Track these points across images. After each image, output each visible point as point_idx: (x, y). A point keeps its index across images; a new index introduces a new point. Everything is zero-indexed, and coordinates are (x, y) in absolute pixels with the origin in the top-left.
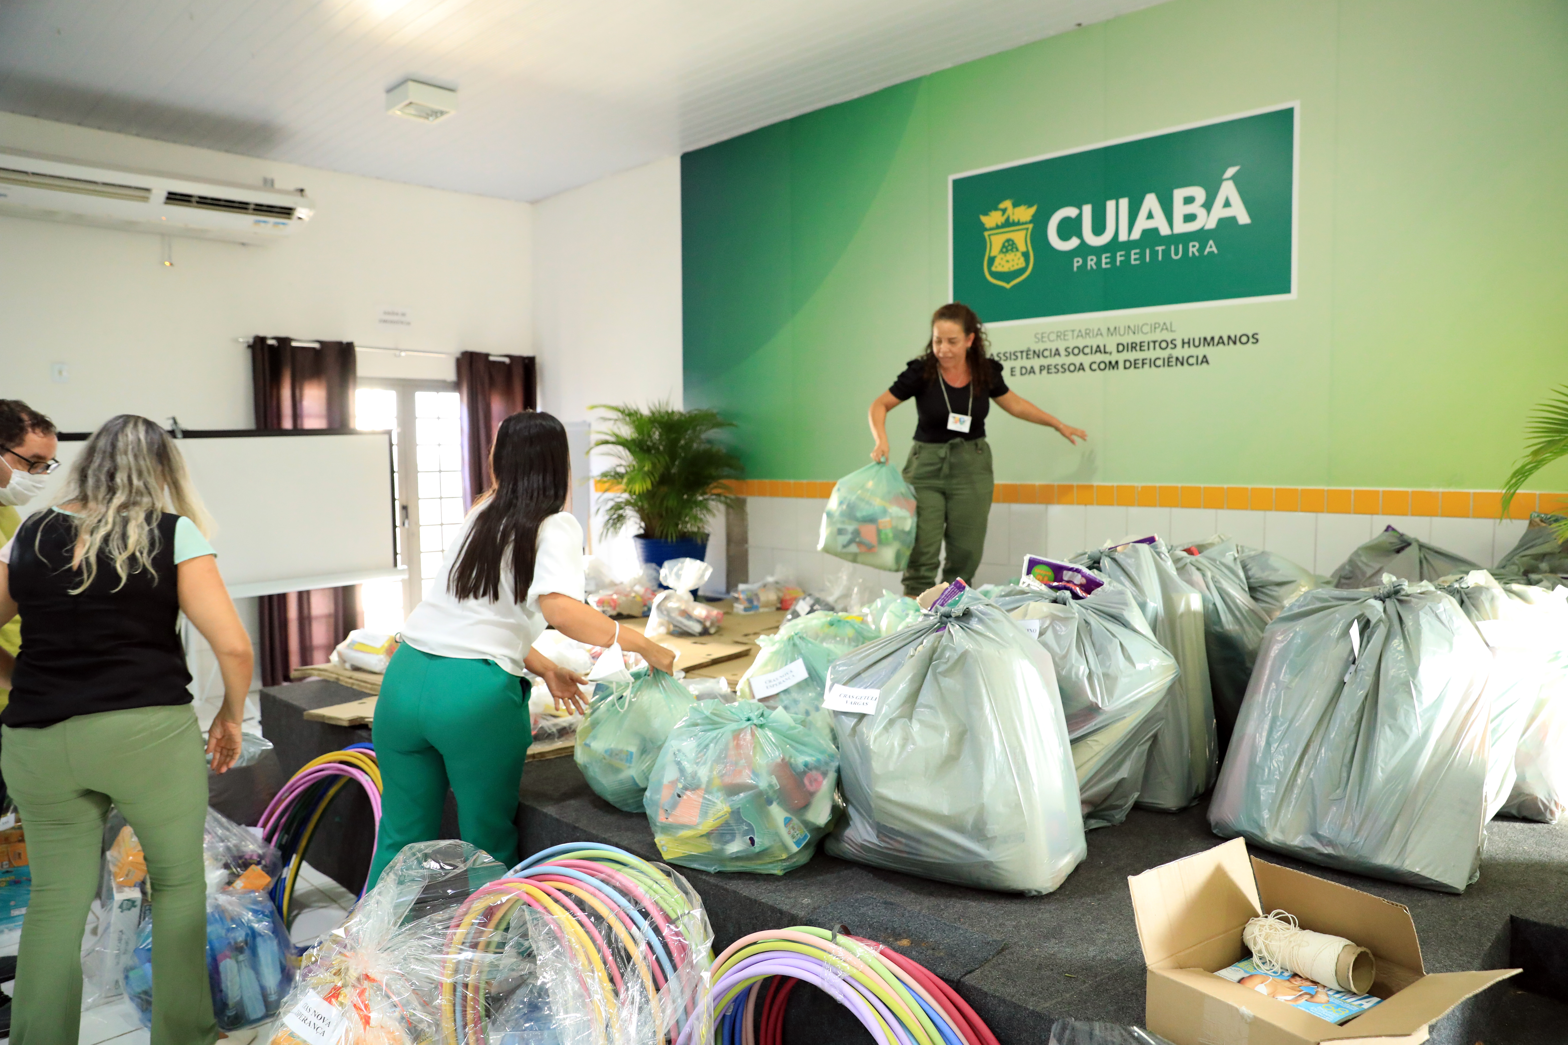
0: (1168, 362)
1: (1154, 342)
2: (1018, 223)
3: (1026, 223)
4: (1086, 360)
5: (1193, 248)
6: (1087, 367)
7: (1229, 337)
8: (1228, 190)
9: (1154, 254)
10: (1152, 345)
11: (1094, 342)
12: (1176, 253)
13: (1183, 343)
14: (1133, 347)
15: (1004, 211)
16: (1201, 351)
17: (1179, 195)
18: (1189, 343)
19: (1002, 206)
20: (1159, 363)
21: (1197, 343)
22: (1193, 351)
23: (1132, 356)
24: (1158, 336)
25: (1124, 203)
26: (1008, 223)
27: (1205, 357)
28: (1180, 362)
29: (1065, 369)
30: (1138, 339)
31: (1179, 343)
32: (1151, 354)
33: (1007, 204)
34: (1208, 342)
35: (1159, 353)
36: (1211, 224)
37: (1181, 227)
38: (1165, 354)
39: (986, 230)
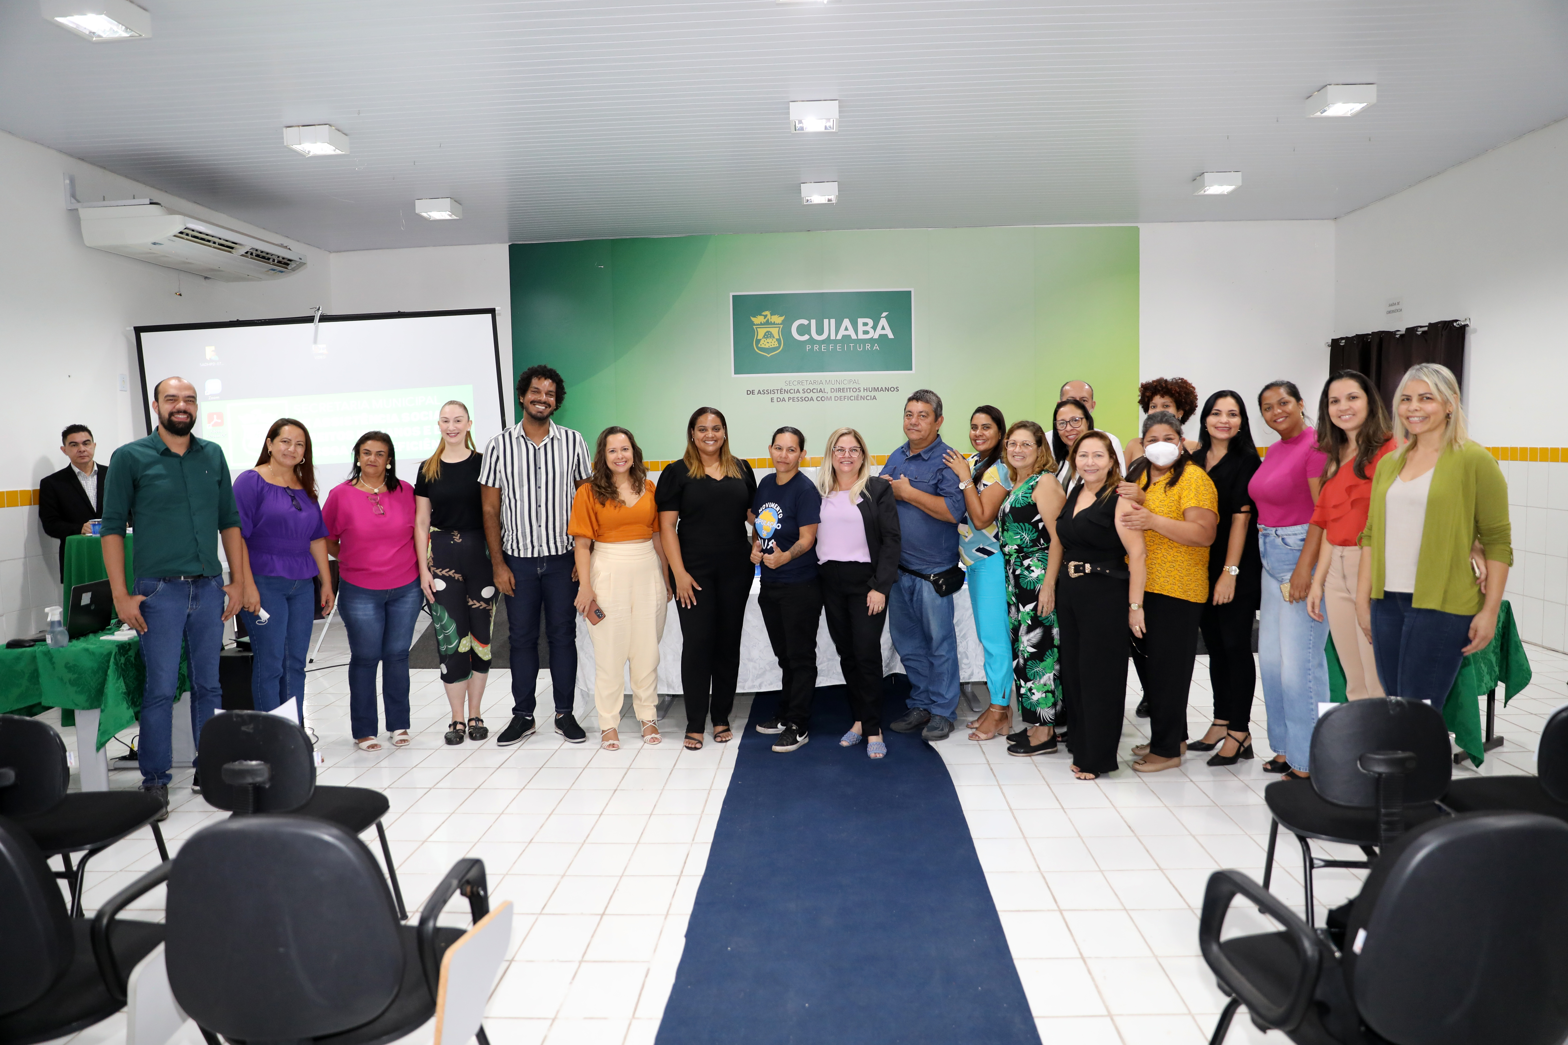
0: (857, 398)
1: (850, 388)
2: (774, 324)
3: (778, 324)
4: (814, 396)
5: (868, 346)
6: (815, 399)
7: (886, 388)
8: (883, 322)
9: (848, 347)
10: (848, 390)
11: (819, 387)
12: (860, 348)
13: (864, 389)
14: (839, 390)
15: (765, 316)
16: (873, 394)
17: (861, 321)
18: (867, 390)
19: (764, 313)
20: (852, 398)
21: (871, 390)
22: (869, 393)
23: (839, 394)
24: (852, 386)
25: (833, 321)
26: (768, 323)
27: (874, 396)
28: (863, 398)
29: (803, 399)
30: (841, 386)
31: (862, 390)
32: (849, 394)
33: (767, 313)
34: (876, 389)
35: (852, 394)
36: (876, 336)
37: (861, 336)
38: (856, 394)
39: (755, 325)
